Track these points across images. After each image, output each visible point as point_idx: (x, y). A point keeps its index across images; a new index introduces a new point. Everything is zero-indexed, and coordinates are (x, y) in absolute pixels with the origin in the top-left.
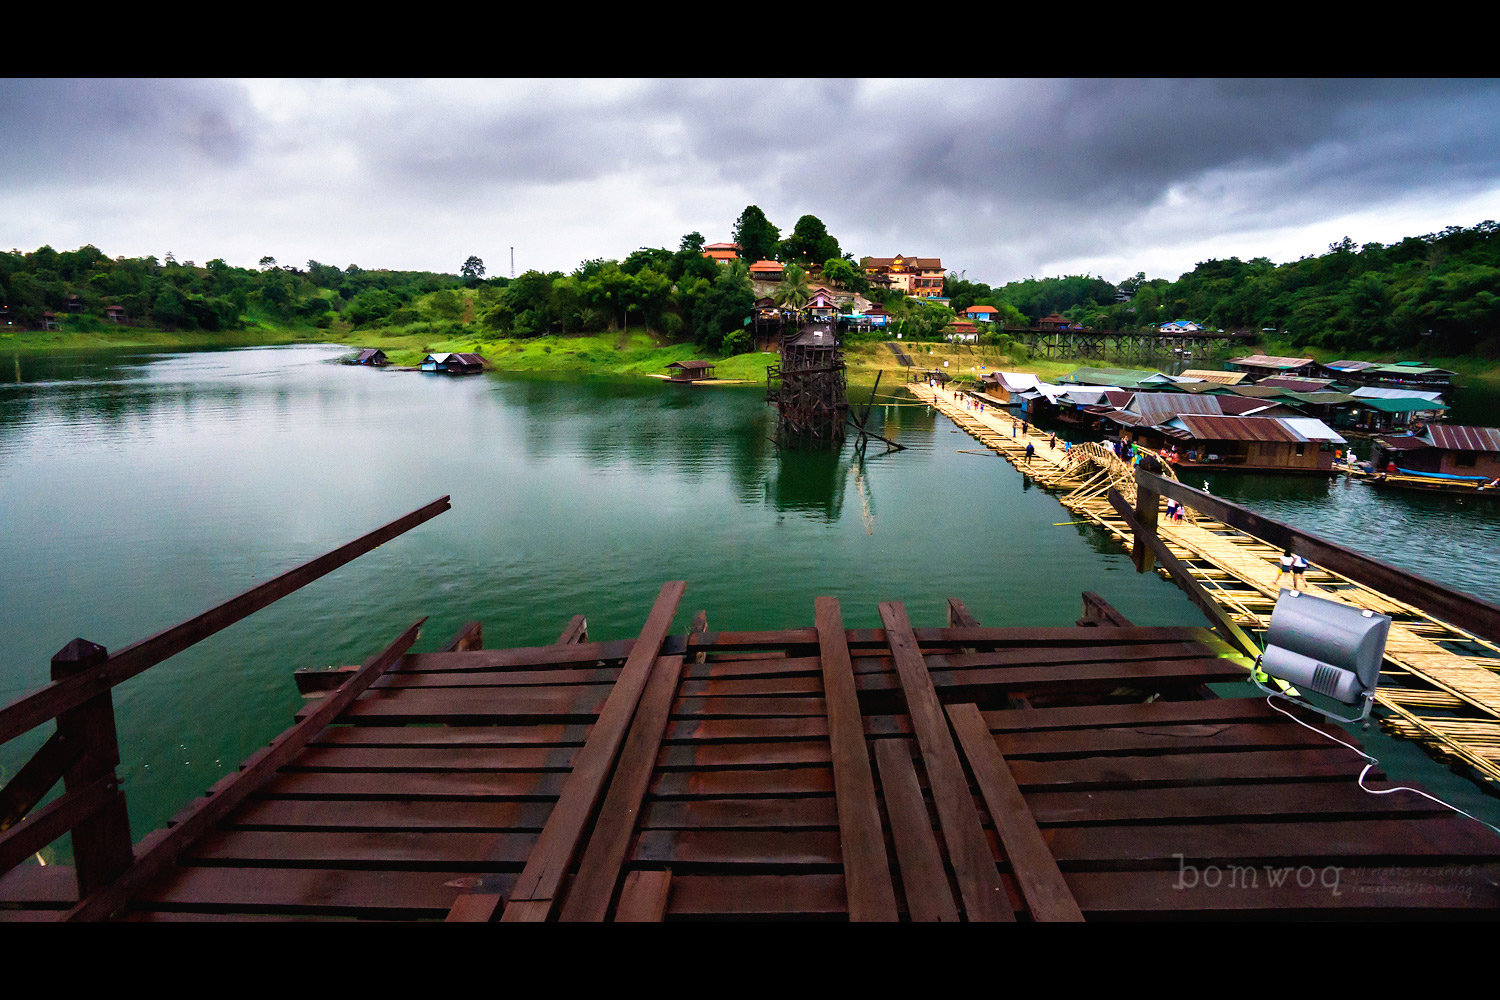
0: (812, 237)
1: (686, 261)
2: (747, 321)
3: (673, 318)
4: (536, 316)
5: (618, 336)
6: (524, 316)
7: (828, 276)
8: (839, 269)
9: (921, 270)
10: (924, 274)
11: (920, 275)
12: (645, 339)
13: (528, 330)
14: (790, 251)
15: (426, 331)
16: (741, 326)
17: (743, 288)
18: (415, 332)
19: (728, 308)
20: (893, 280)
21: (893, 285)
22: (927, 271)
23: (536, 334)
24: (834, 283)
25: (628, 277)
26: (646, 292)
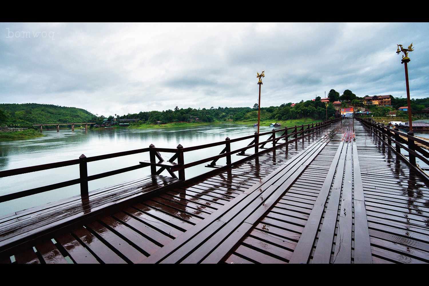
0: (348, 95)
1: (318, 104)
2: (334, 115)
3: (316, 115)
4: (287, 116)
5: (305, 119)
6: (284, 116)
7: (353, 104)
8: (356, 102)
9: (383, 99)
10: (384, 100)
11: (383, 100)
12: (311, 119)
13: (286, 119)
14: (342, 98)
15: (253, 120)
16: (332, 116)
17: (332, 108)
18: (251, 121)
19: (330, 113)
20: (373, 102)
21: (373, 104)
22: (385, 99)
23: (287, 119)
24: (355, 105)
25: (306, 108)
26: (311, 111)
